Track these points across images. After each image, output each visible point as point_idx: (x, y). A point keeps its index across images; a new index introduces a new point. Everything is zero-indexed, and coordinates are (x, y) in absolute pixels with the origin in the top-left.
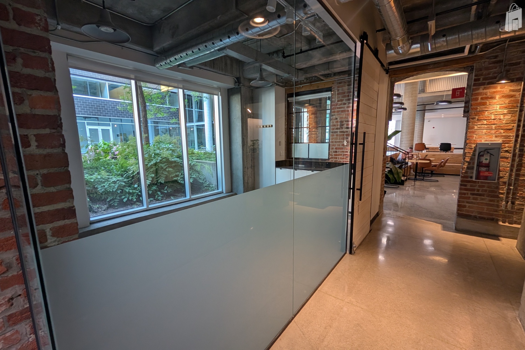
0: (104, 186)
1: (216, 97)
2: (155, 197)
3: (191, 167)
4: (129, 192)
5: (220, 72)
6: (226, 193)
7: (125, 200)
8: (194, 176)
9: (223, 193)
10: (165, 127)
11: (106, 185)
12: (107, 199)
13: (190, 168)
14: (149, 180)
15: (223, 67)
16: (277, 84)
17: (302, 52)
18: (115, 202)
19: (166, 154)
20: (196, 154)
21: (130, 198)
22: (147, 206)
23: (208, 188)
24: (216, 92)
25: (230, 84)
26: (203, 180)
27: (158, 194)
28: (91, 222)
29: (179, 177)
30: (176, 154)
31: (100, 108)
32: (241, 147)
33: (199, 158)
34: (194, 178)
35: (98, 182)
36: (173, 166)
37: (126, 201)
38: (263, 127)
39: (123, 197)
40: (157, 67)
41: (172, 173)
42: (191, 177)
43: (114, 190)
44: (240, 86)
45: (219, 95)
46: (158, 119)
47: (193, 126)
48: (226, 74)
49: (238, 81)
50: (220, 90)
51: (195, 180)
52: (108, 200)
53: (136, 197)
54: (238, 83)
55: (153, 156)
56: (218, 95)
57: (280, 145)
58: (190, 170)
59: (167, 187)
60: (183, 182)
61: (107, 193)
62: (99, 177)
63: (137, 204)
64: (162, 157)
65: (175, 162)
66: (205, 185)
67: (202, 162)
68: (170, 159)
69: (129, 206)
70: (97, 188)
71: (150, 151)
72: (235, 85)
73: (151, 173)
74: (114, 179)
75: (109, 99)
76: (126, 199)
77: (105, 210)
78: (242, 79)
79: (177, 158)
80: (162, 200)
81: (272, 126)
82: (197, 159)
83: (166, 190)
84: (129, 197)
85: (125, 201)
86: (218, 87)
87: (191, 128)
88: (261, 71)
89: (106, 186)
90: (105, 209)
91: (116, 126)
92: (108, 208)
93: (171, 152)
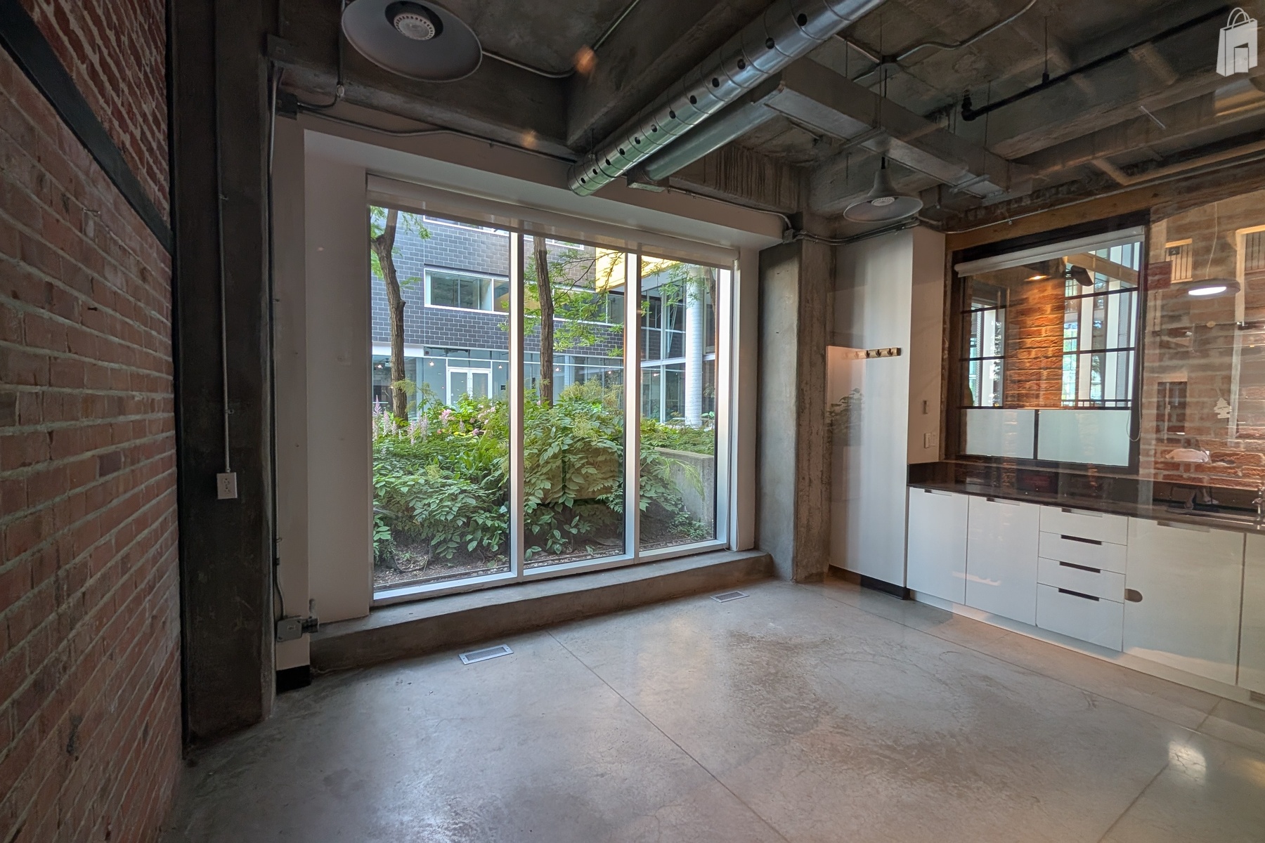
0: (429, 505)
1: (725, 275)
2: (546, 545)
3: (645, 468)
4: (484, 523)
5: (744, 200)
6: (740, 551)
7: (472, 546)
8: (652, 494)
9: (729, 548)
10: (598, 371)
11: (434, 502)
12: (432, 539)
13: (642, 470)
14: (537, 497)
15: (753, 186)
16: (922, 223)
17: (1047, 82)
18: (448, 548)
19: (584, 428)
20: (660, 434)
21: (485, 542)
22: (520, 572)
23: (686, 529)
24: (726, 260)
25: (767, 234)
26: (676, 505)
27: (553, 536)
28: (376, 604)
29: (612, 493)
30: (609, 431)
31: (474, 331)
32: (794, 415)
33: (668, 443)
34: (650, 498)
35: (418, 493)
36: (600, 462)
37: (475, 550)
38: (868, 355)
39: (469, 537)
40: (573, 191)
41: (595, 480)
42: (642, 496)
43: (450, 517)
44: (798, 237)
45: (736, 267)
46: (584, 353)
47: (659, 367)
48: (762, 205)
49: (794, 223)
50: (739, 253)
51: (654, 503)
52: (433, 543)
53: (500, 539)
54: (792, 231)
55: (552, 435)
56: (730, 268)
57: (925, 412)
58: (642, 476)
59: (578, 518)
60: (618, 509)
61: (433, 523)
62: (422, 481)
63: (500, 560)
64: (573, 438)
65: (605, 450)
66: (679, 519)
67: (674, 455)
68: (593, 444)
69: (479, 563)
70: (413, 509)
71: (547, 420)
72: (783, 237)
73: (542, 477)
74: (454, 489)
75: (493, 312)
76: (475, 544)
77: (421, 570)
78: (805, 219)
79: (612, 440)
80: (562, 553)
81: (899, 352)
82: (663, 446)
83: (576, 526)
84: (482, 540)
85: (470, 550)
86: (732, 246)
87: (652, 373)
88: (883, 167)
89: (433, 507)
90: (424, 565)
91: (500, 367)
92: (430, 563)
93: (597, 424)
